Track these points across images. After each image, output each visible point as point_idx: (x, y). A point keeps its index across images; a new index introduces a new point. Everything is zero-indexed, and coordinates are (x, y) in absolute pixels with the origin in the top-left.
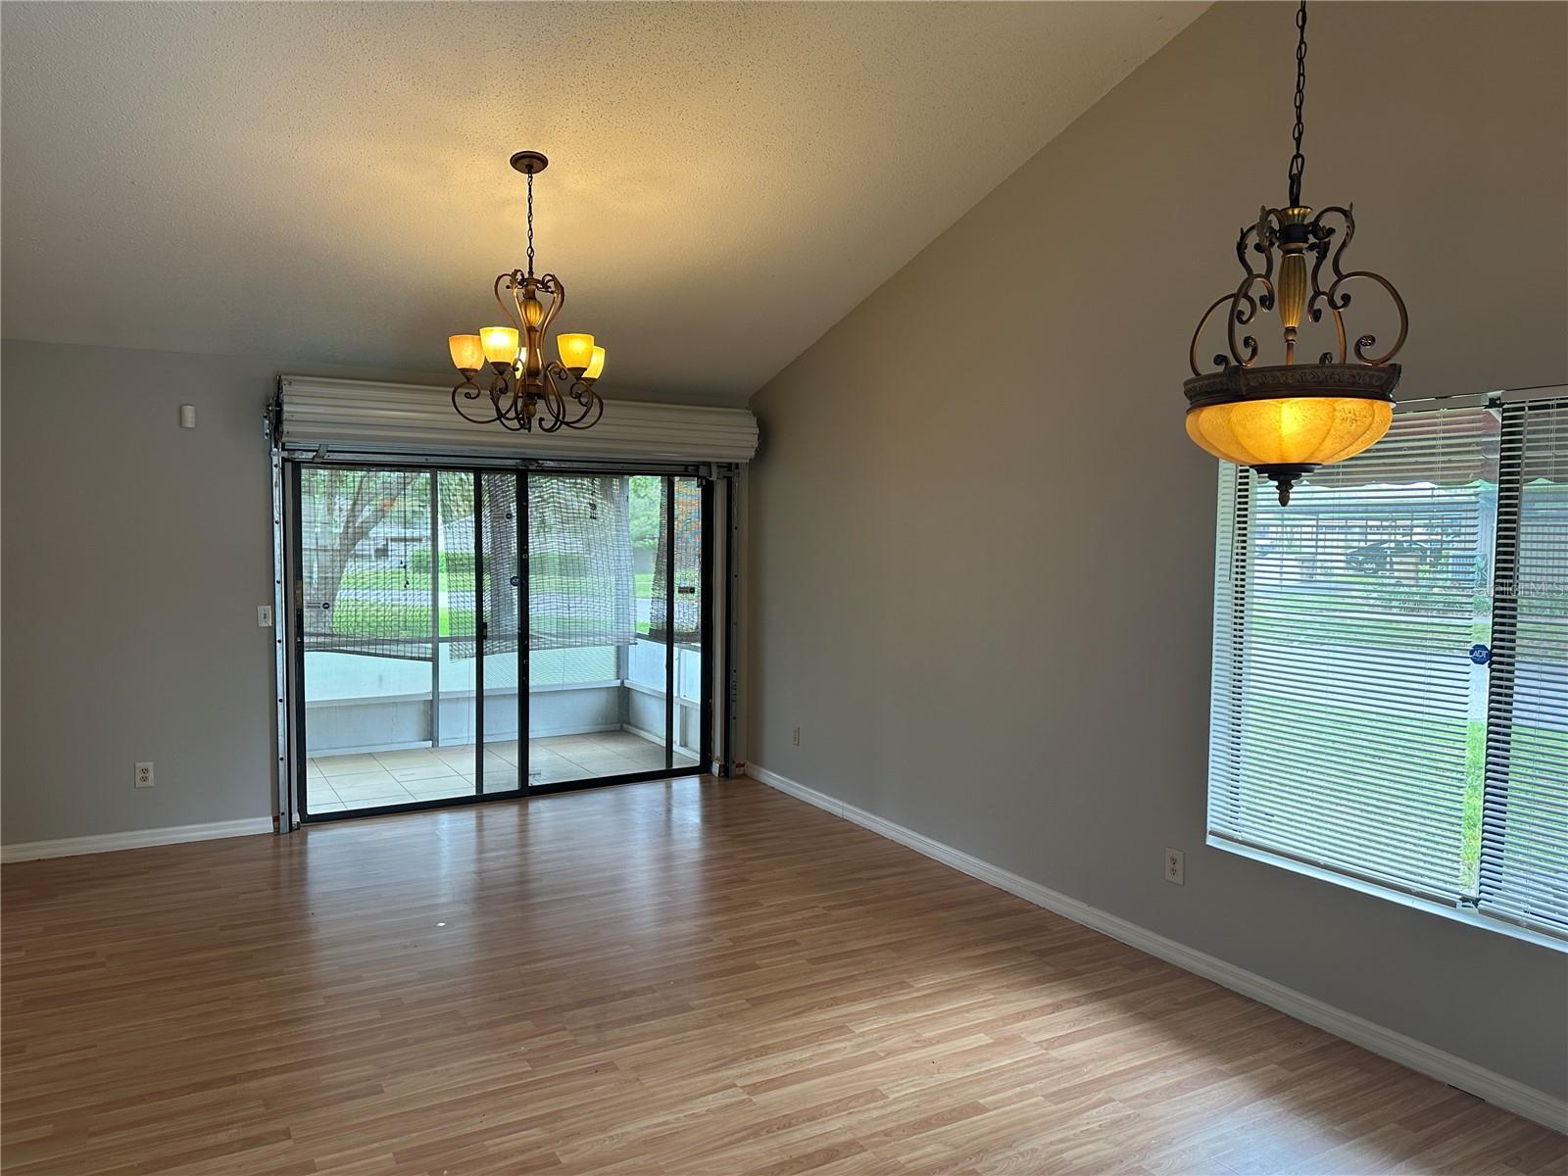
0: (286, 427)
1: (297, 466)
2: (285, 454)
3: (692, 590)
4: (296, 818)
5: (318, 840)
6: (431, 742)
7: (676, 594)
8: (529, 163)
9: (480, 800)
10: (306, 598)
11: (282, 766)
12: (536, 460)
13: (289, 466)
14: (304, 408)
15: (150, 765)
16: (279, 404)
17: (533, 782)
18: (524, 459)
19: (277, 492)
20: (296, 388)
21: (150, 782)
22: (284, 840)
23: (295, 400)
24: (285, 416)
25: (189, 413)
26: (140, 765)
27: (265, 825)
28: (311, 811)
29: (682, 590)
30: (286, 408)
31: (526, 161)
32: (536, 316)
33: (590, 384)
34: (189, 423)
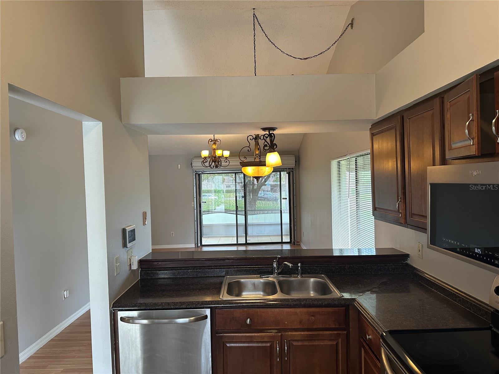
0: (194, 168)
1: (199, 175)
2: (196, 172)
3: (286, 199)
4: (199, 245)
5: (204, 249)
7: (282, 200)
9: (237, 245)
11: (196, 234)
13: (197, 175)
14: (196, 164)
17: (248, 242)
19: (195, 180)
20: (195, 160)
21: (173, 236)
22: (197, 248)
23: (194, 162)
25: (179, 166)
26: (172, 232)
27: (193, 246)
28: (203, 244)
29: (283, 199)
30: (193, 164)
32: (214, 147)
33: (226, 158)
34: (179, 168)
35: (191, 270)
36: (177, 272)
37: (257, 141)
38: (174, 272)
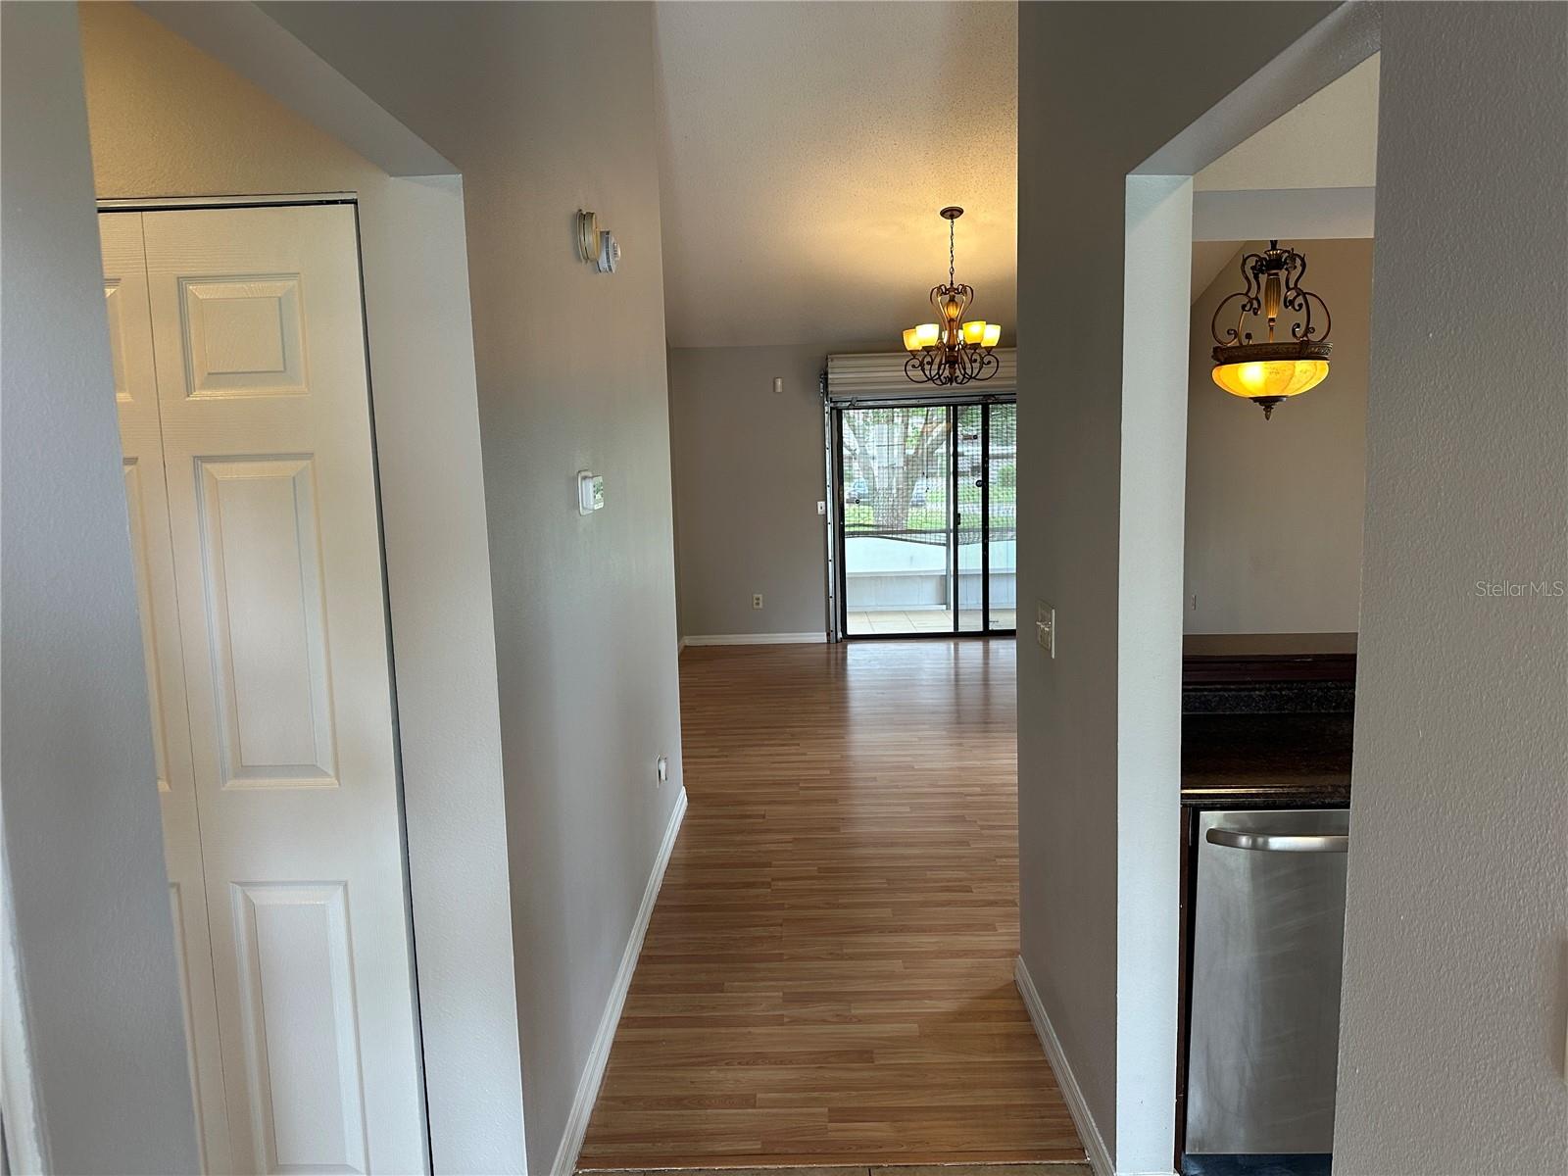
0: (830, 389)
1: (839, 412)
2: (832, 405)
4: (840, 635)
5: (854, 650)
6: (945, 606)
8: (952, 213)
9: (956, 635)
10: (846, 497)
11: (831, 601)
12: (993, 396)
13: (834, 412)
14: (842, 375)
15: (760, 596)
16: (826, 374)
17: (992, 627)
18: (984, 396)
19: (828, 429)
20: (836, 363)
21: (761, 606)
22: (833, 646)
23: (836, 370)
24: (830, 381)
25: (779, 382)
26: (756, 596)
27: (821, 637)
28: (849, 632)
30: (830, 376)
31: (949, 213)
32: (953, 312)
33: (989, 350)
34: (779, 390)
35: (1263, 693)
36: (1216, 696)
37: (1276, 274)
38: (1205, 696)
